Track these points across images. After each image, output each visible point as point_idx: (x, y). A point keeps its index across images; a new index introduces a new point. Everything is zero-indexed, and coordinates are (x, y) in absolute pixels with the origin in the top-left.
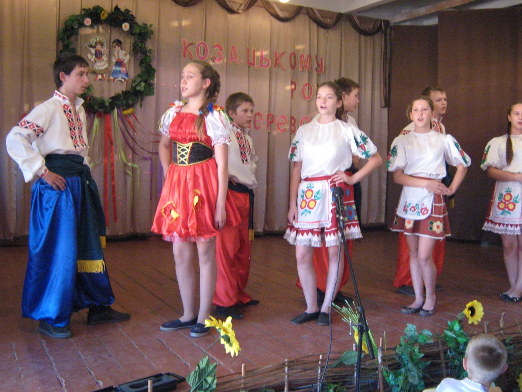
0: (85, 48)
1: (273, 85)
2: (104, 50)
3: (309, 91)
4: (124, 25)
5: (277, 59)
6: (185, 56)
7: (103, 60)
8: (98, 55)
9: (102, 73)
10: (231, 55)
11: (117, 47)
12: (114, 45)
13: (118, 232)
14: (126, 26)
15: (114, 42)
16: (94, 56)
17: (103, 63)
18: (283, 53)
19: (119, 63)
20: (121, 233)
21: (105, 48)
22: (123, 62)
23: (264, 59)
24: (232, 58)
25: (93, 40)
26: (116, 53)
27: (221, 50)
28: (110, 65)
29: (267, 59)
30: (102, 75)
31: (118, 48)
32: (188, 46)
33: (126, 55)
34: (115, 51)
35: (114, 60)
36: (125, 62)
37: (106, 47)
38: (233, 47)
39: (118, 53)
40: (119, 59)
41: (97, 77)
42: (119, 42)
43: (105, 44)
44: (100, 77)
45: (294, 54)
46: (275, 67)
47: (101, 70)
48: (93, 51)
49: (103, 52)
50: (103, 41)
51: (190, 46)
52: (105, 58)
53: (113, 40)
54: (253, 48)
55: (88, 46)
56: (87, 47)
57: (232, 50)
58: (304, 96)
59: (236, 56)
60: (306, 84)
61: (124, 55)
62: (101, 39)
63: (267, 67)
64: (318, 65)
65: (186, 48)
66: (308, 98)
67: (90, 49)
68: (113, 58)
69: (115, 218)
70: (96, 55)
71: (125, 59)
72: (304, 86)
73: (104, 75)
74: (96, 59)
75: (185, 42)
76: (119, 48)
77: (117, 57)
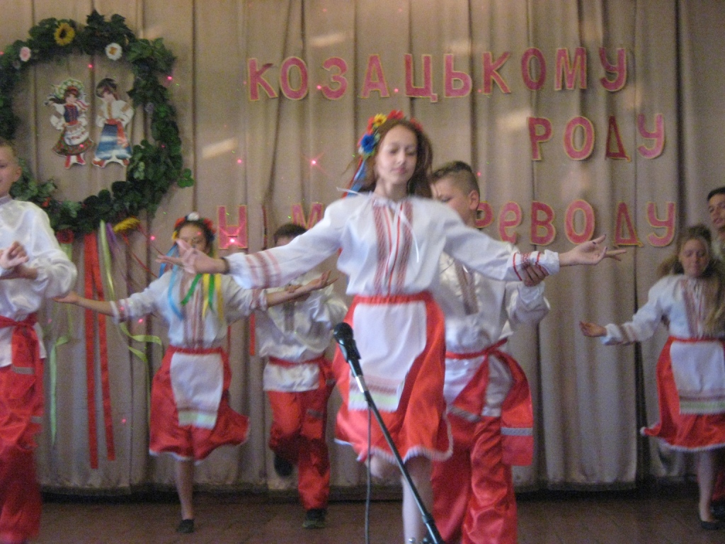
0: (46, 104)
1: (483, 133)
2: (81, 104)
3: (583, 137)
4: (108, 49)
5: (488, 72)
6: (254, 95)
7: (80, 124)
8: (71, 115)
9: (77, 151)
10: (369, 76)
11: (106, 94)
12: (101, 90)
13: (118, 482)
14: (114, 51)
15: (100, 85)
16: (63, 120)
17: (80, 130)
18: (505, 55)
19: (112, 127)
20: (124, 484)
21: (83, 101)
22: (120, 123)
23: (456, 75)
24: (370, 85)
25: (59, 86)
26: (104, 108)
27: (344, 69)
28: (92, 133)
29: (462, 76)
30: (78, 155)
31: (108, 97)
32: (261, 72)
33: (124, 110)
34: (102, 103)
35: (100, 123)
36: (124, 124)
37: (84, 96)
38: (373, 59)
39: (109, 105)
40: (111, 120)
41: (68, 160)
42: (108, 85)
43: (82, 91)
44: (74, 159)
45: (536, 53)
46: (487, 90)
47: (77, 146)
48: (60, 108)
49: (79, 109)
50: (79, 87)
51: (267, 71)
52: (83, 120)
53: (97, 82)
54: (424, 55)
55: (52, 100)
56: (51, 102)
57: (370, 65)
58: (571, 152)
59: (381, 77)
60: (574, 122)
61: (121, 110)
62: (75, 84)
63: (462, 92)
64: (609, 73)
65: (256, 76)
66: (582, 154)
67: (56, 105)
68: (99, 117)
69: (111, 451)
70: (66, 116)
71: (125, 118)
72: (569, 126)
73: (82, 155)
74: (67, 124)
75: (253, 65)
76: (111, 97)
77: (107, 116)
